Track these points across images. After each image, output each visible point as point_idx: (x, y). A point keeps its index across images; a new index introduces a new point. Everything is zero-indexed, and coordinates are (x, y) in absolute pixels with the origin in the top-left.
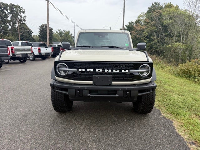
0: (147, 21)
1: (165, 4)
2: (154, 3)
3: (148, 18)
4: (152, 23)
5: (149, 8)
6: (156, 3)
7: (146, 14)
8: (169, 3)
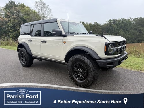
0: (9, 15)
1: (19, 3)
2: (10, 1)
3: (8, 12)
4: (14, 16)
5: (7, 4)
6: (11, 1)
7: (5, 9)
8: (22, 4)
